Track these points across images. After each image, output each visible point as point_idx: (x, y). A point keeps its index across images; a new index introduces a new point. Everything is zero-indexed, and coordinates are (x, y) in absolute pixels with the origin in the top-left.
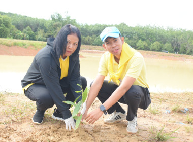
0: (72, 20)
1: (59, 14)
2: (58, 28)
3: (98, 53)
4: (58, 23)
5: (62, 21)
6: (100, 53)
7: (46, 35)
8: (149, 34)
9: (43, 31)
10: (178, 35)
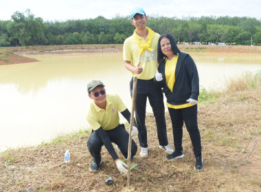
0: (36, 19)
1: (20, 14)
2: (21, 30)
3: (69, 52)
4: (21, 23)
5: (24, 21)
6: (72, 52)
7: (10, 39)
8: (127, 26)
9: (6, 35)
10: (158, 24)
